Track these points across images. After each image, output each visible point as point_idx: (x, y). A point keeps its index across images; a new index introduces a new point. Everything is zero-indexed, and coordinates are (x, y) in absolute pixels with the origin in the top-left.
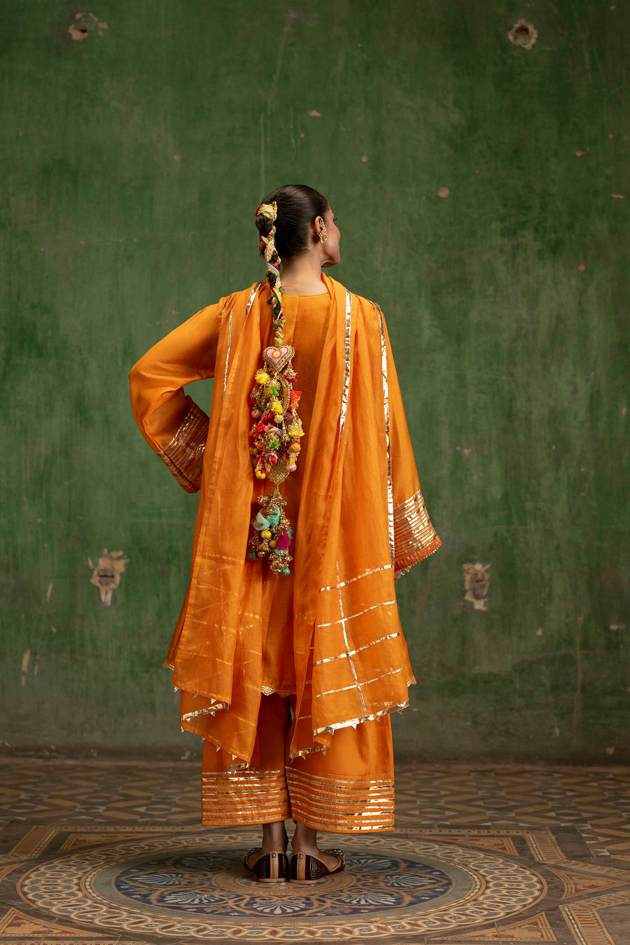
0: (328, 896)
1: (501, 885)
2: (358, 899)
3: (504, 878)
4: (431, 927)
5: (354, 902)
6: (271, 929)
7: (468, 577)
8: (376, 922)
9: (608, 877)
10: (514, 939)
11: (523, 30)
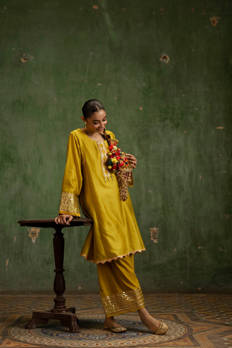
1: (171, 329)
3: (172, 327)
4: (150, 342)
5: (123, 335)
6: (96, 343)
7: (151, 232)
8: (132, 340)
9: (207, 326)
10: (179, 345)
11: (165, 57)
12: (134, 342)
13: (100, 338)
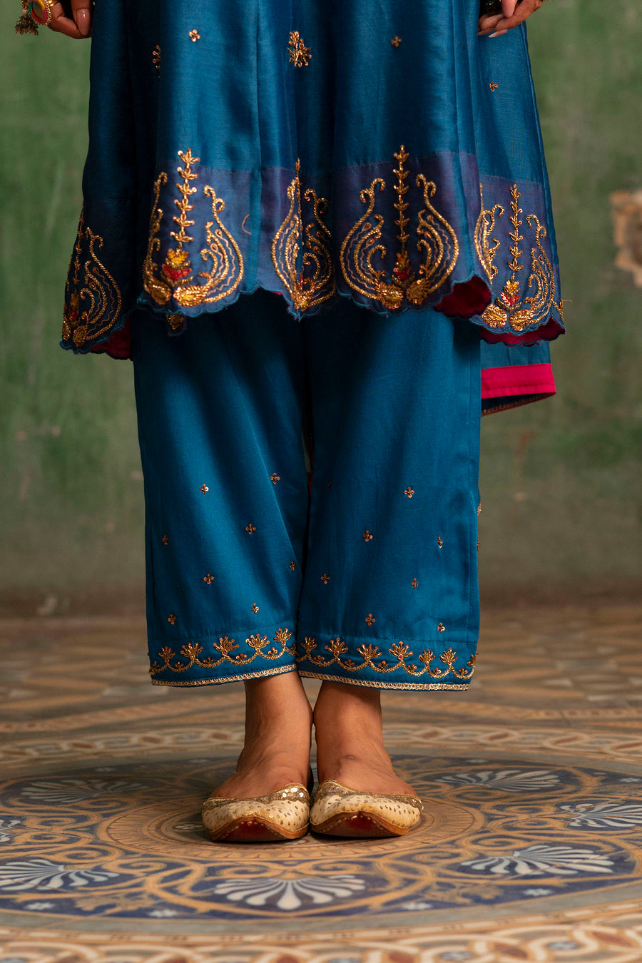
0: (420, 858)
2: (507, 863)
5: (499, 869)
6: (277, 952)
7: (621, 222)
12: (612, 931)
13: (310, 898)
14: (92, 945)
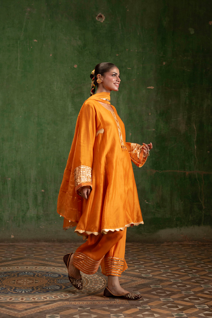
0: (39, 287)
1: (92, 282)
2: (48, 288)
3: (93, 280)
4: (71, 296)
5: (47, 288)
6: (21, 298)
8: (54, 295)
9: (125, 279)
10: (96, 299)
11: (101, 16)
12: (56, 296)
13: (26, 292)
14: (2, 297)
